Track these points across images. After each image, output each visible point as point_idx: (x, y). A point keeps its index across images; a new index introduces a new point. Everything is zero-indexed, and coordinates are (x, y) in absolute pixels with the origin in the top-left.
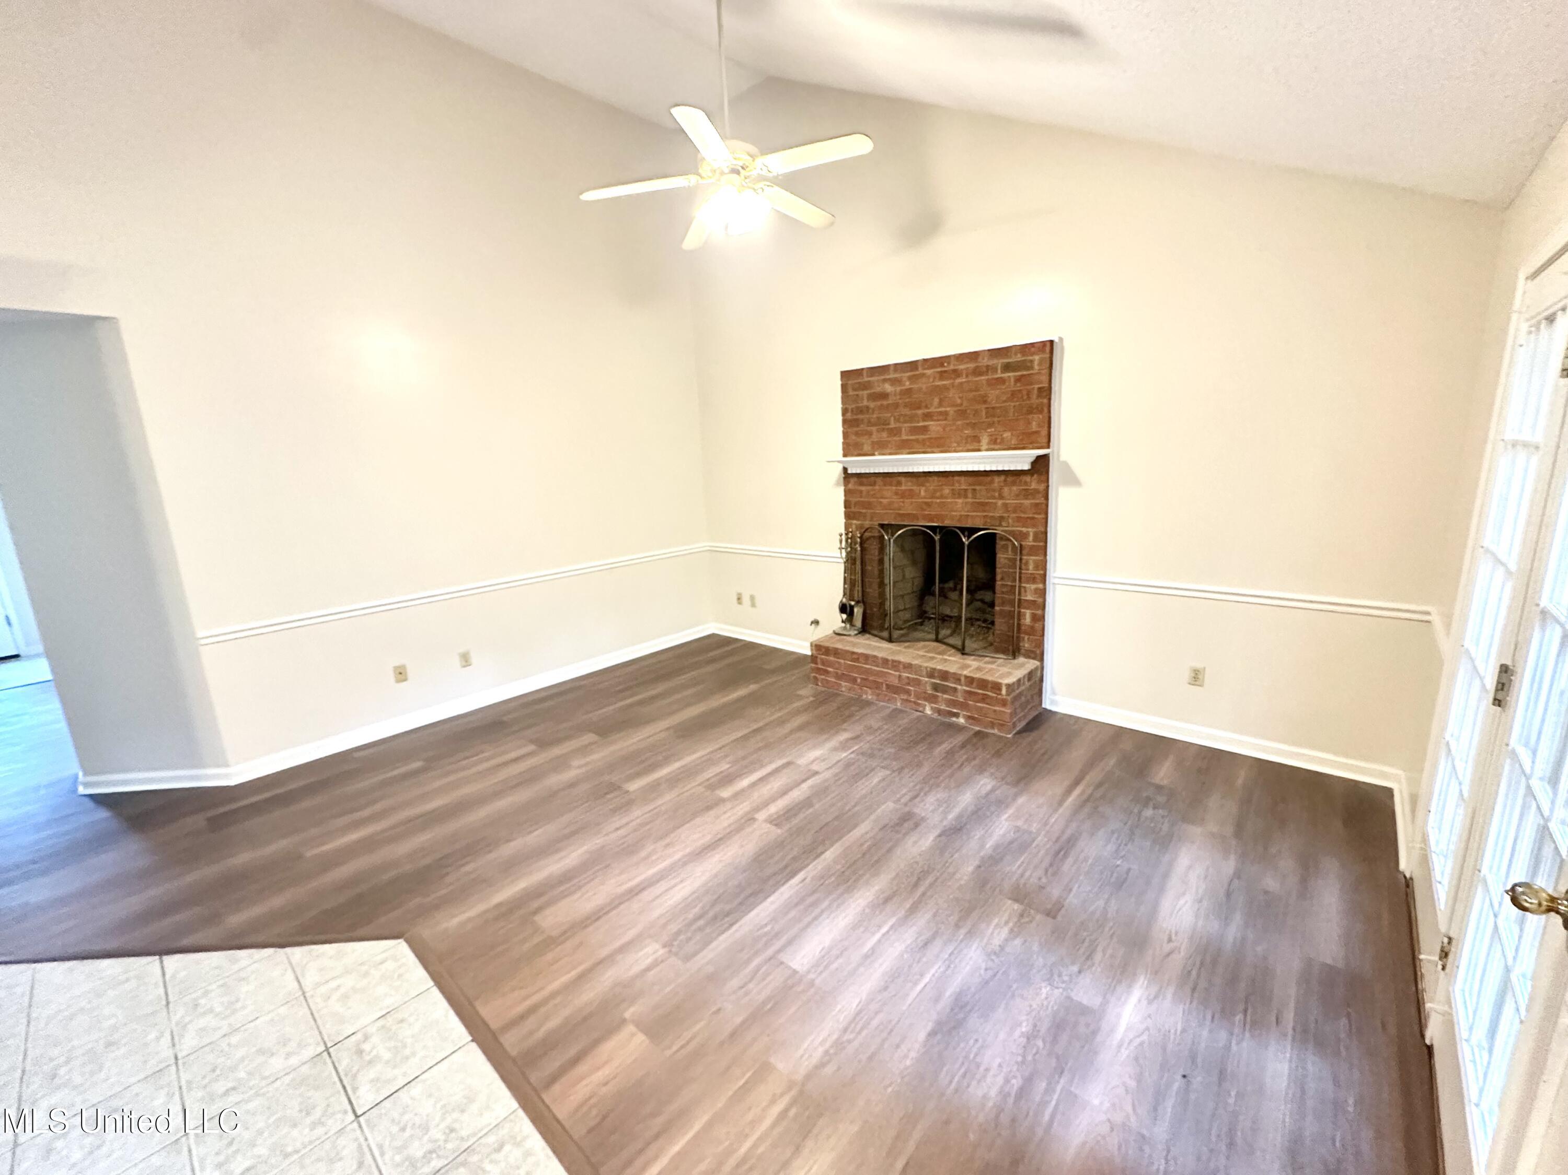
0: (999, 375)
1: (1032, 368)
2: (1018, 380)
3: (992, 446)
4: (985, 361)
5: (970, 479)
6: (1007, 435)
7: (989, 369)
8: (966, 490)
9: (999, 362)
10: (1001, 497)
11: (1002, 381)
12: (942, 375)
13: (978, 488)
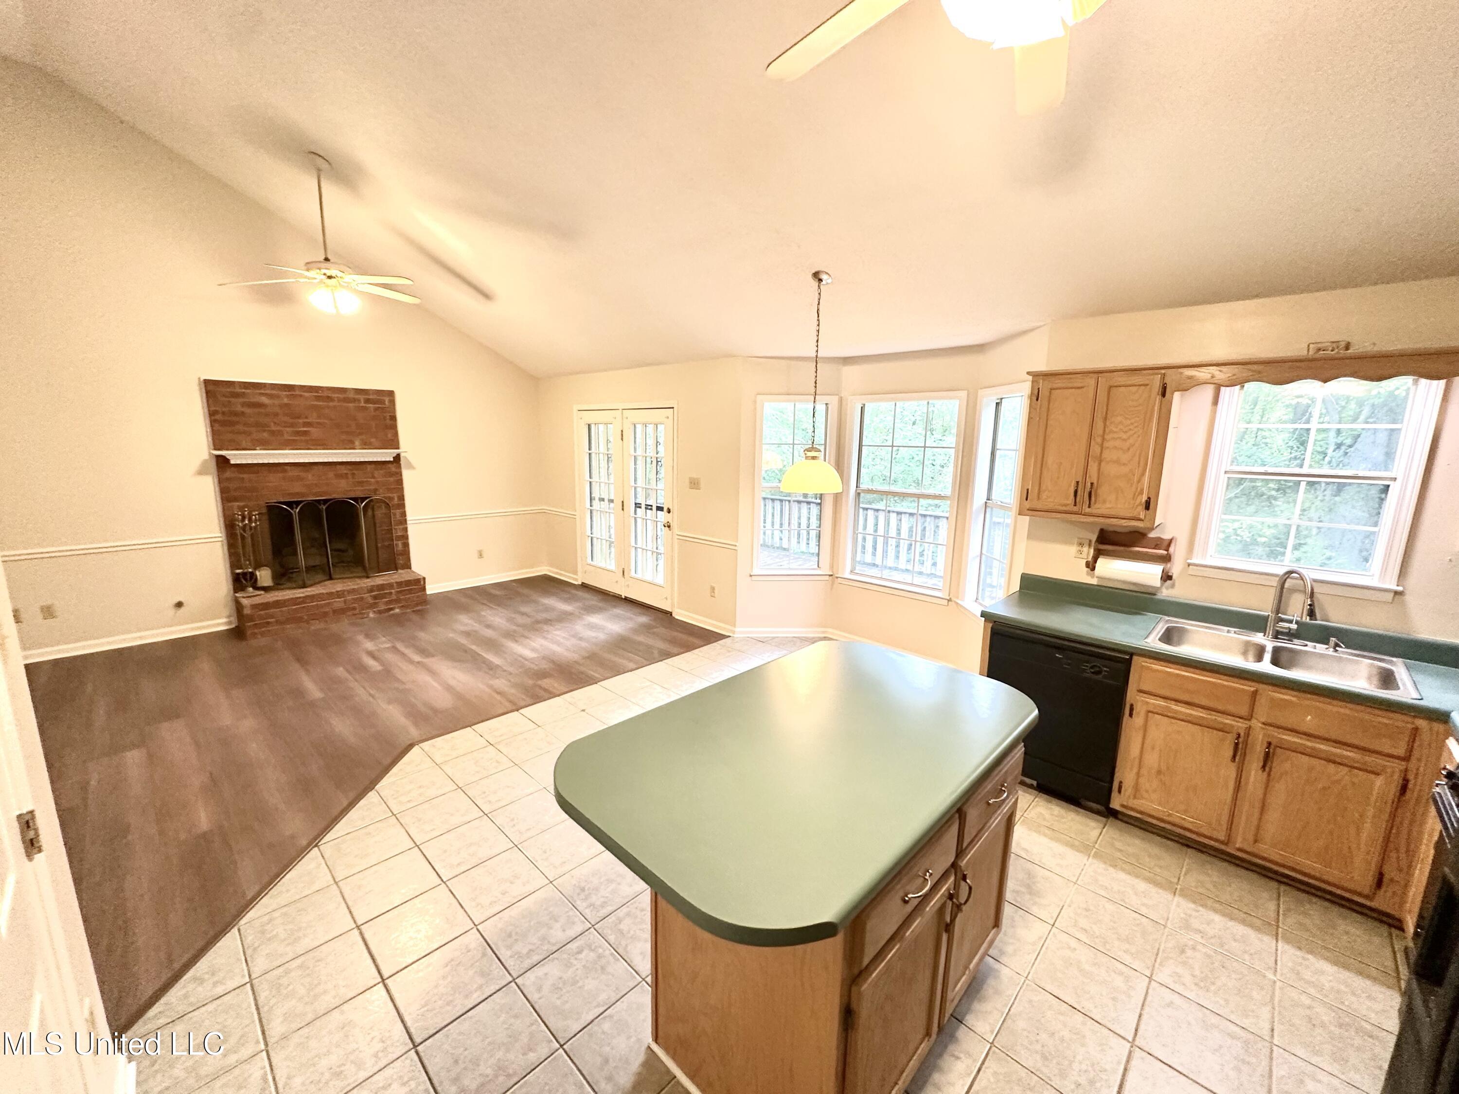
0: (362, 404)
1: (385, 404)
2: (376, 409)
3: (364, 447)
4: (351, 395)
5: (349, 467)
6: (373, 440)
7: (354, 400)
8: (347, 474)
9: (362, 397)
10: (373, 477)
11: (365, 409)
12: (318, 398)
13: (355, 472)
